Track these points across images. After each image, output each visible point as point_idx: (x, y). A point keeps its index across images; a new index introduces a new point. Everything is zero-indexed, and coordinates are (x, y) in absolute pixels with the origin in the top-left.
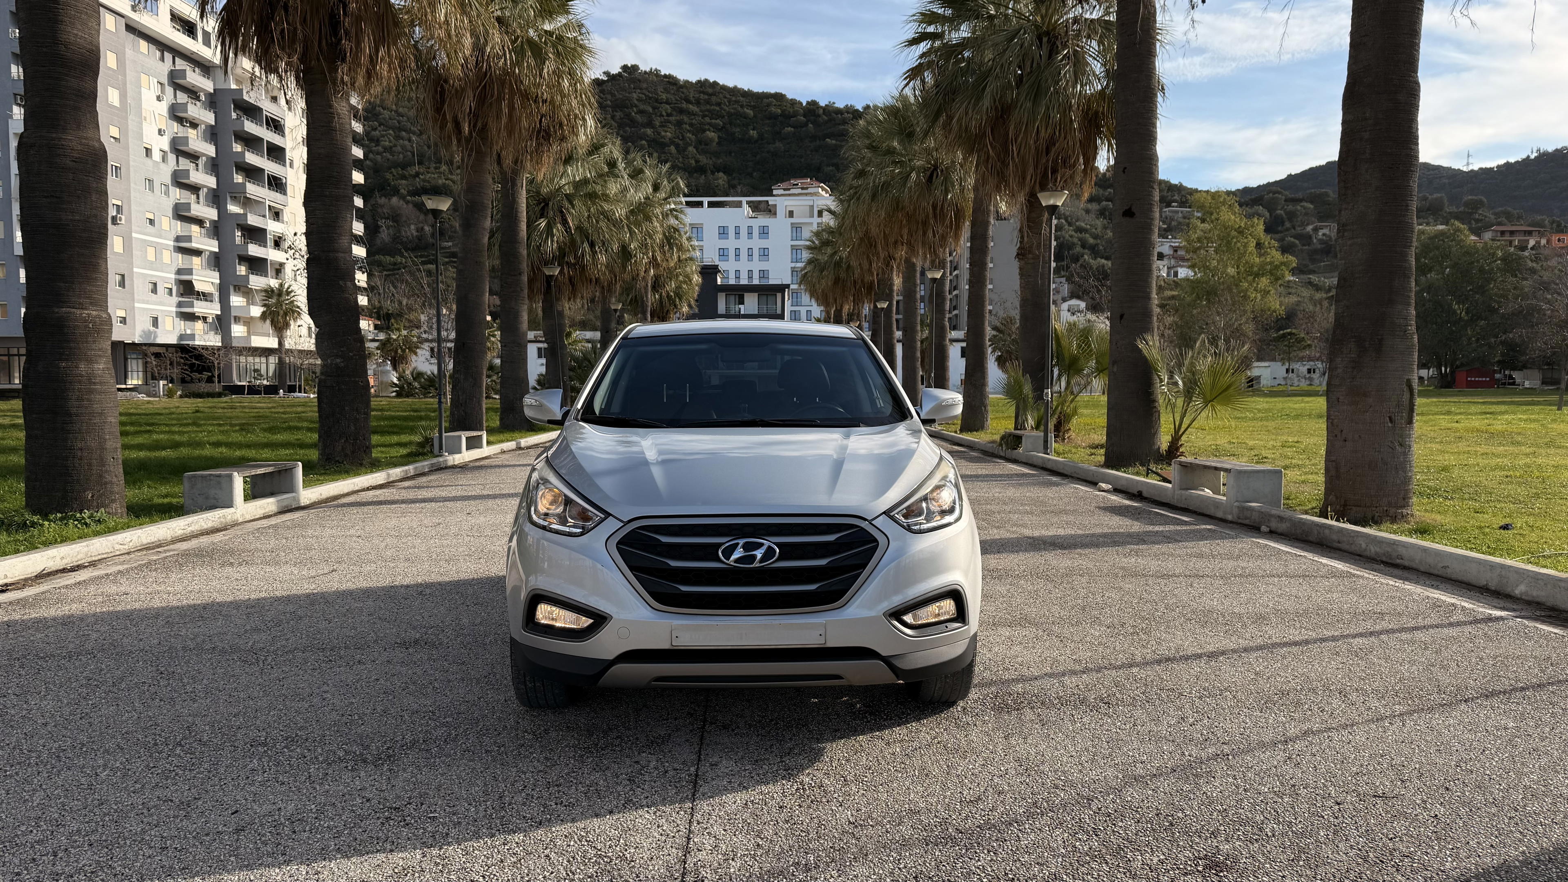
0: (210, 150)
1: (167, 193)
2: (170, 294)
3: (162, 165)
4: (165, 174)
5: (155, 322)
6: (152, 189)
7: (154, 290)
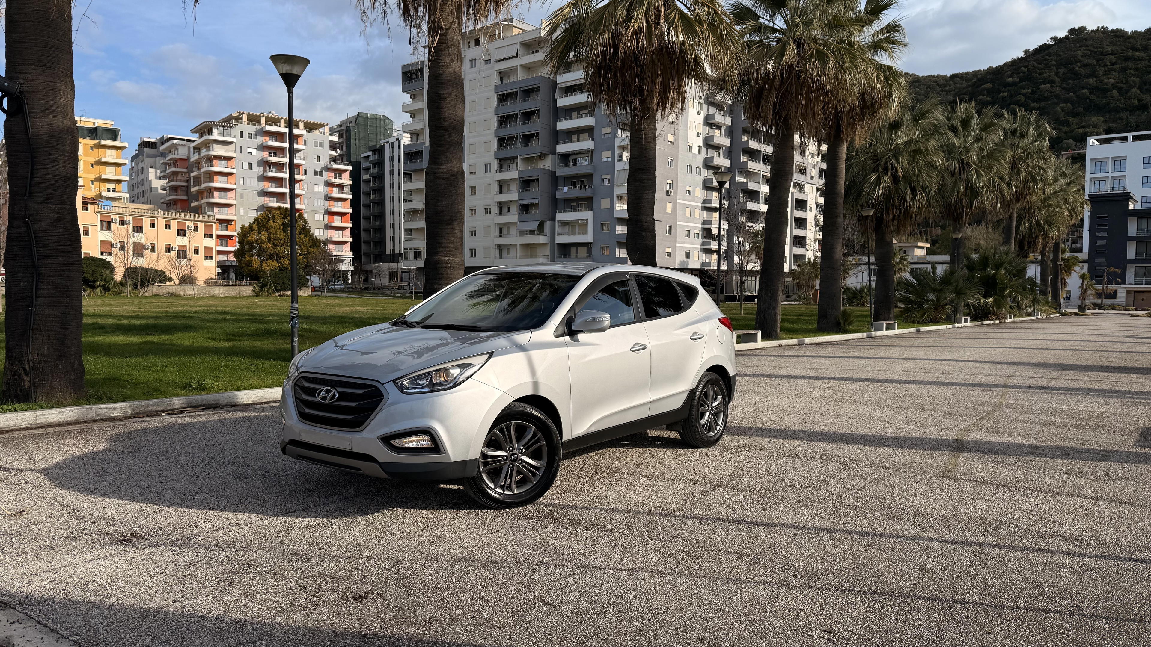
0: (727, 142)
1: (700, 173)
2: (698, 237)
3: (698, 156)
4: (699, 161)
5: (688, 255)
6: (691, 171)
7: (689, 235)
